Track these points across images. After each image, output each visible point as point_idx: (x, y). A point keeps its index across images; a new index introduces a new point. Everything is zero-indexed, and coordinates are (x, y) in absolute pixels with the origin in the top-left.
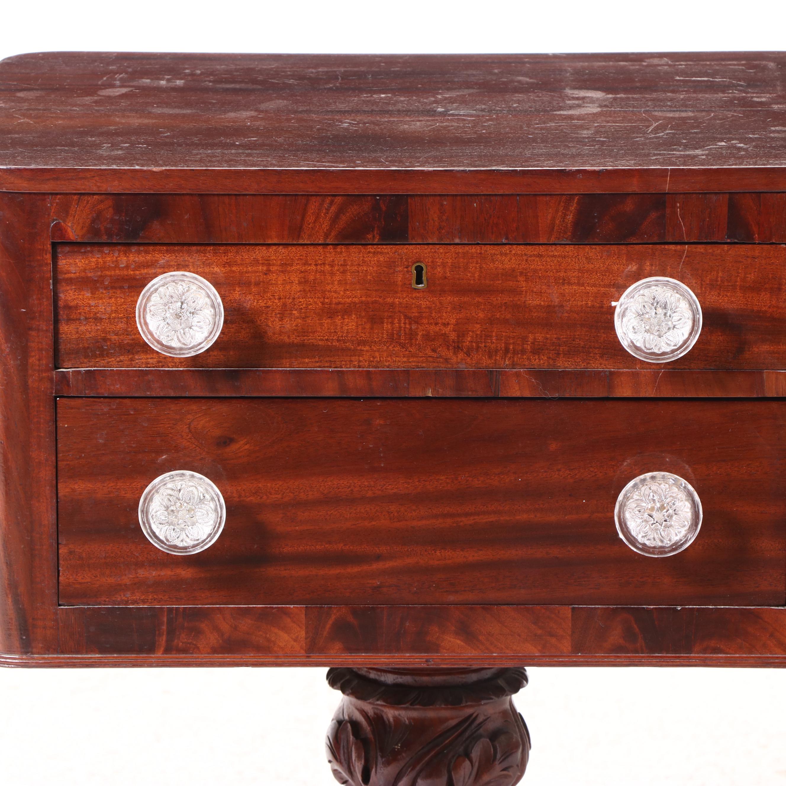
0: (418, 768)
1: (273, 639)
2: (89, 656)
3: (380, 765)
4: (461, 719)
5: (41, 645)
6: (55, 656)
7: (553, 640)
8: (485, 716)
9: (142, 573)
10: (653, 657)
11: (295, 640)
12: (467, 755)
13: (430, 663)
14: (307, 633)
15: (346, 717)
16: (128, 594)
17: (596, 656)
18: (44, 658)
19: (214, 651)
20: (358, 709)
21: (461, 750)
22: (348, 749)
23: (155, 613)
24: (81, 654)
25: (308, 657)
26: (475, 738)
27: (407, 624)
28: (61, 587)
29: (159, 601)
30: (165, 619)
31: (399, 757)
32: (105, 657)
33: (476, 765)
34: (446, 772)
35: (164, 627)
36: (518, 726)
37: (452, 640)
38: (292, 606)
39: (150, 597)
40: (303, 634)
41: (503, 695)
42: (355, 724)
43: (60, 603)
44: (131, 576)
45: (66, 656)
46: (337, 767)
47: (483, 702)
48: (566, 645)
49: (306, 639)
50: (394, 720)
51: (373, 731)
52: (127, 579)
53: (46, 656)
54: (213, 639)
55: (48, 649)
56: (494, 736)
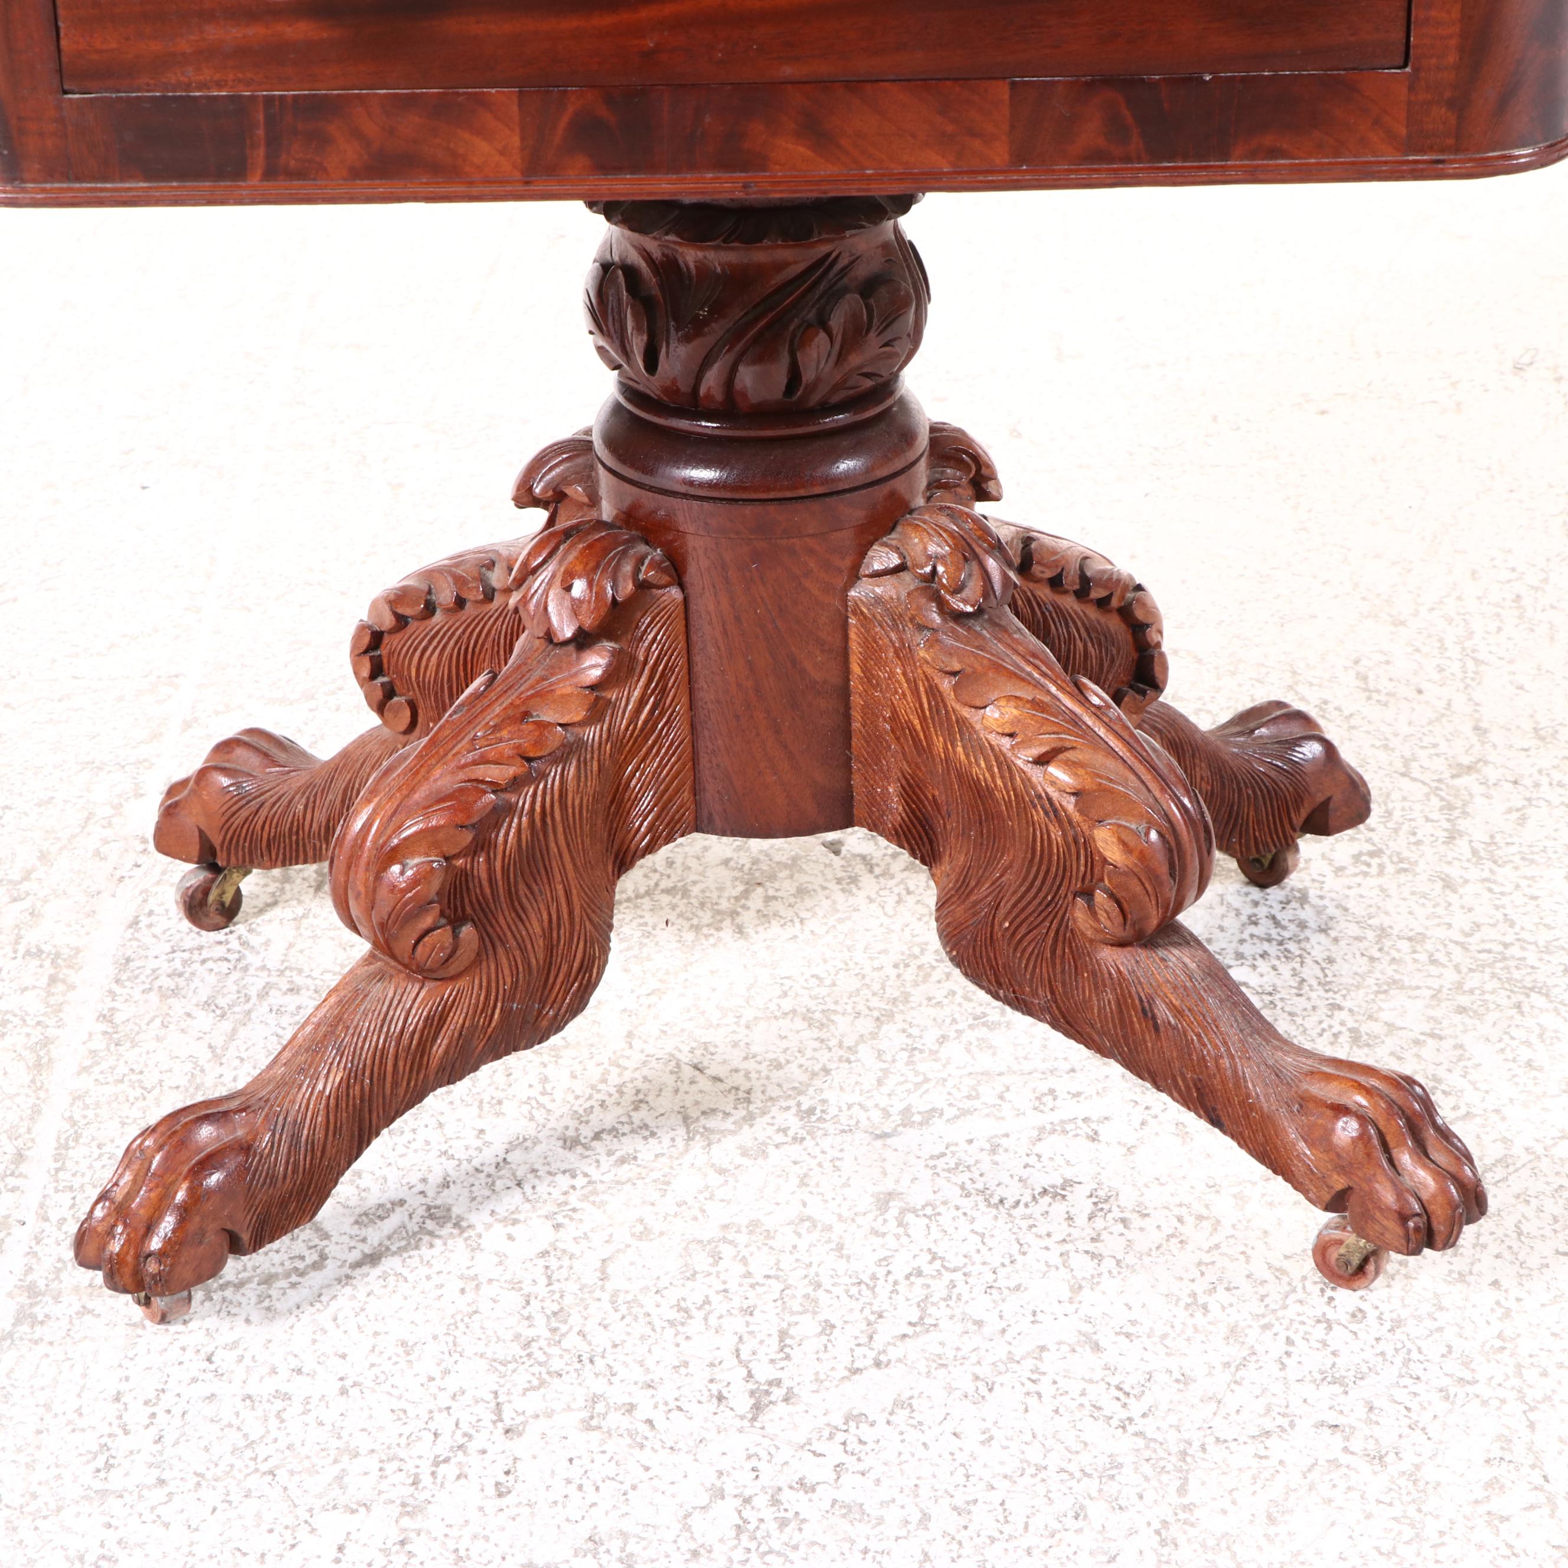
0: (738, 347)
1: (461, 151)
2: (127, 185)
3: (673, 344)
4: (810, 263)
5: (37, 166)
6: (65, 185)
7: (976, 144)
8: (852, 255)
9: (213, 32)
10: (1158, 168)
11: (502, 153)
12: (823, 323)
13: (750, 190)
14: (523, 139)
15: (616, 258)
16: (190, 71)
17: (1054, 171)
18: (44, 190)
19: (356, 174)
20: (635, 247)
21: (811, 315)
22: (620, 313)
23: (239, 106)
24: (113, 181)
25: (527, 183)
26: (834, 295)
27: (708, 119)
28: (64, 60)
29: (248, 84)
30: (261, 117)
31: (706, 330)
32: (156, 188)
33: (838, 340)
34: (786, 354)
35: (261, 132)
36: (908, 266)
37: (790, 146)
38: (493, 91)
39: (231, 76)
40: (516, 140)
41: (882, 219)
42: (630, 271)
43: (66, 87)
44: (192, 37)
45: (84, 185)
46: (602, 343)
47: (848, 233)
48: (1000, 153)
49: (522, 149)
50: (696, 267)
51: (661, 286)
52: (184, 44)
53: (48, 186)
54: (349, 152)
55: (50, 174)
56: (869, 288)
